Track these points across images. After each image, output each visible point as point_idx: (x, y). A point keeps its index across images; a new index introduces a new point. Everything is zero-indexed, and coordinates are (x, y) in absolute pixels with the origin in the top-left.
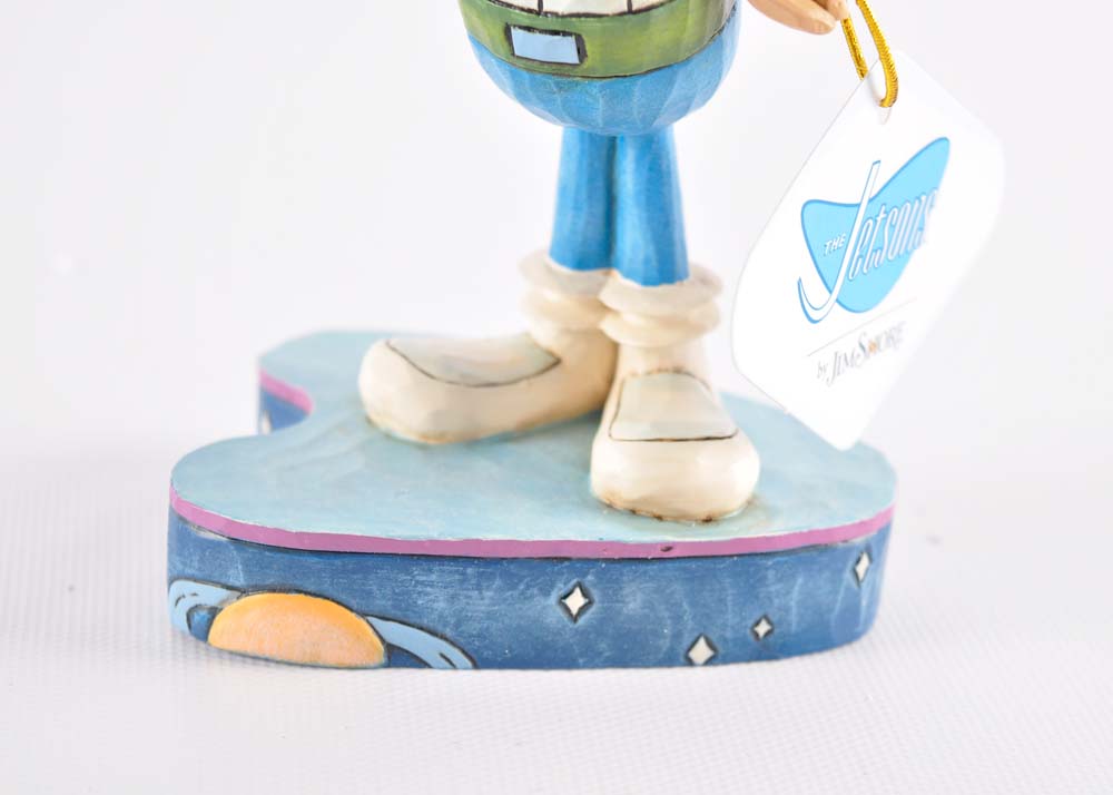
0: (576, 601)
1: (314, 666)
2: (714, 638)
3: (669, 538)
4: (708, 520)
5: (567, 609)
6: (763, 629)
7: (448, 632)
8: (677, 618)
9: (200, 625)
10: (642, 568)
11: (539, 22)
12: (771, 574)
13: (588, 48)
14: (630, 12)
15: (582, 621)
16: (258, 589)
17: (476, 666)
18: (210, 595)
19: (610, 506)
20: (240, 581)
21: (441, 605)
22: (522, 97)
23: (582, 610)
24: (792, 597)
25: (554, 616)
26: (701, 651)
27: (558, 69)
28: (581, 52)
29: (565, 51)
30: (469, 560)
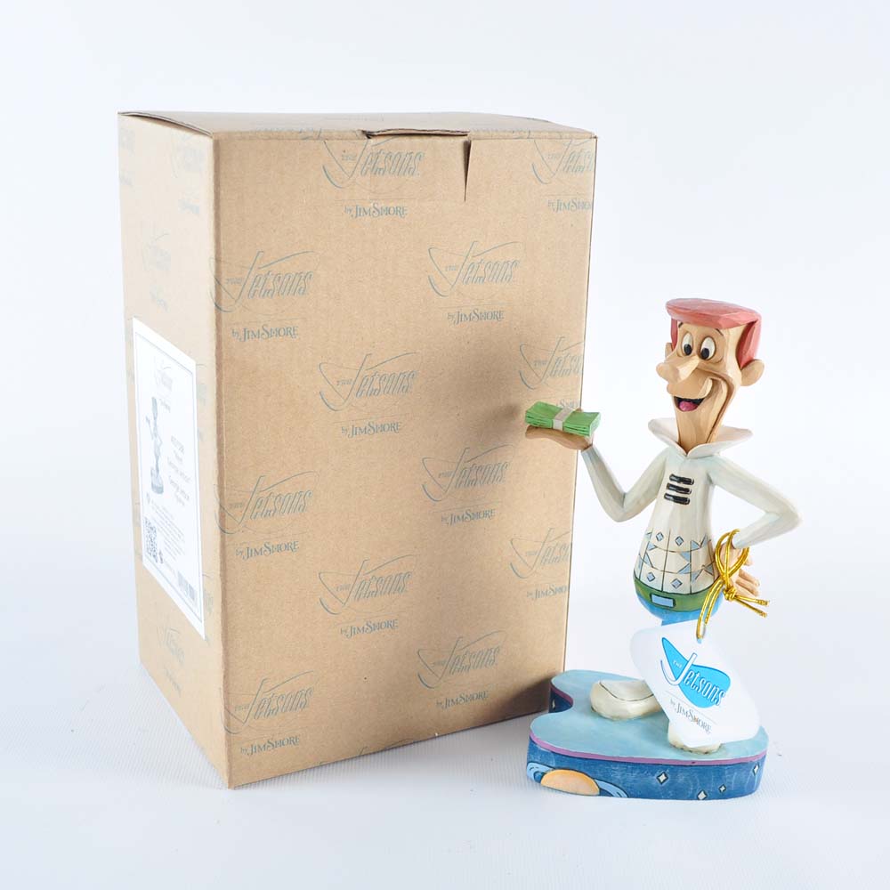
0: (662, 778)
1: (576, 794)
2: (707, 792)
3: (694, 759)
4: (706, 753)
5: (659, 780)
6: (723, 789)
7: (620, 786)
8: (695, 785)
9: (538, 778)
10: (684, 768)
11: (661, 594)
12: (726, 772)
13: (677, 603)
14: (691, 594)
15: (664, 784)
16: (559, 768)
17: (629, 796)
18: (542, 768)
19: (674, 746)
20: (554, 765)
21: (619, 777)
22: (653, 612)
23: (664, 781)
24: (733, 779)
25: (655, 782)
26: (702, 795)
27: (667, 608)
28: (674, 604)
29: (669, 603)
30: (629, 763)
